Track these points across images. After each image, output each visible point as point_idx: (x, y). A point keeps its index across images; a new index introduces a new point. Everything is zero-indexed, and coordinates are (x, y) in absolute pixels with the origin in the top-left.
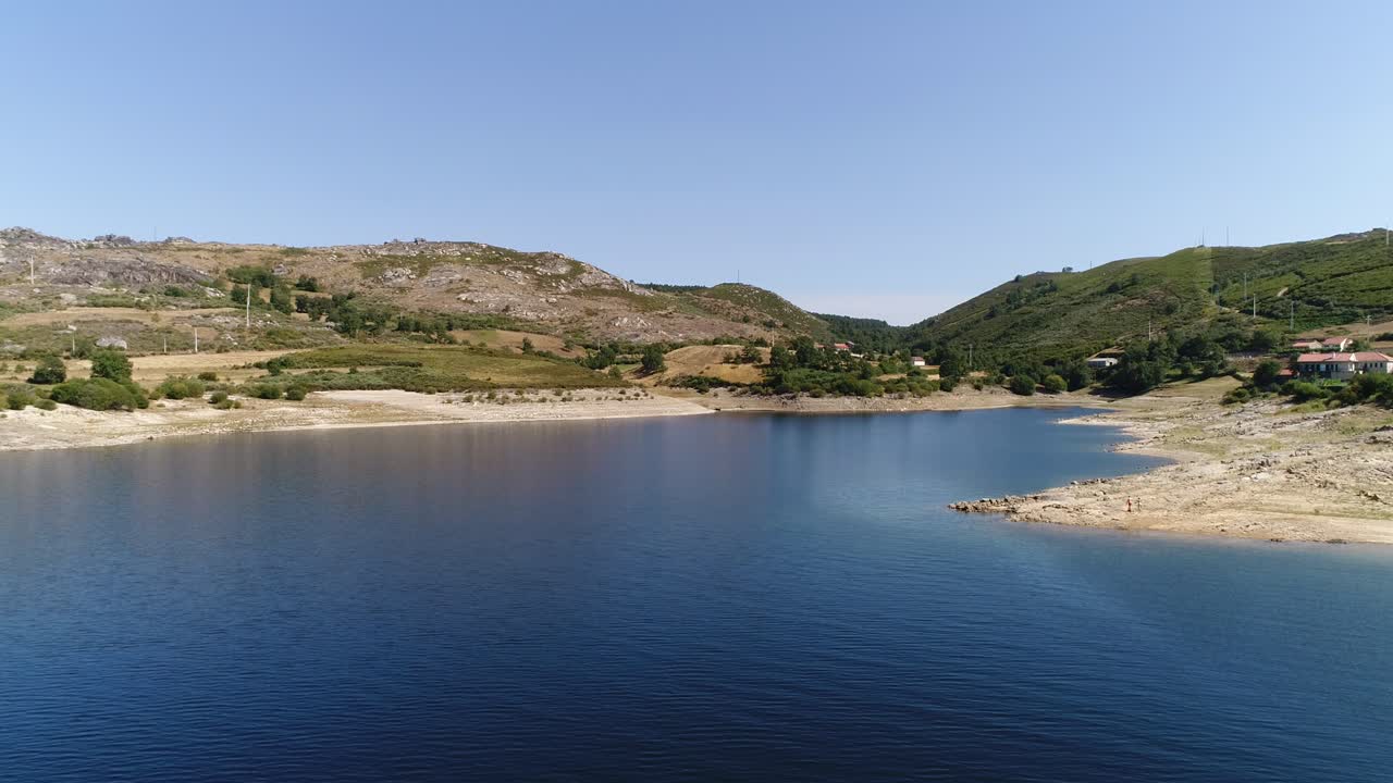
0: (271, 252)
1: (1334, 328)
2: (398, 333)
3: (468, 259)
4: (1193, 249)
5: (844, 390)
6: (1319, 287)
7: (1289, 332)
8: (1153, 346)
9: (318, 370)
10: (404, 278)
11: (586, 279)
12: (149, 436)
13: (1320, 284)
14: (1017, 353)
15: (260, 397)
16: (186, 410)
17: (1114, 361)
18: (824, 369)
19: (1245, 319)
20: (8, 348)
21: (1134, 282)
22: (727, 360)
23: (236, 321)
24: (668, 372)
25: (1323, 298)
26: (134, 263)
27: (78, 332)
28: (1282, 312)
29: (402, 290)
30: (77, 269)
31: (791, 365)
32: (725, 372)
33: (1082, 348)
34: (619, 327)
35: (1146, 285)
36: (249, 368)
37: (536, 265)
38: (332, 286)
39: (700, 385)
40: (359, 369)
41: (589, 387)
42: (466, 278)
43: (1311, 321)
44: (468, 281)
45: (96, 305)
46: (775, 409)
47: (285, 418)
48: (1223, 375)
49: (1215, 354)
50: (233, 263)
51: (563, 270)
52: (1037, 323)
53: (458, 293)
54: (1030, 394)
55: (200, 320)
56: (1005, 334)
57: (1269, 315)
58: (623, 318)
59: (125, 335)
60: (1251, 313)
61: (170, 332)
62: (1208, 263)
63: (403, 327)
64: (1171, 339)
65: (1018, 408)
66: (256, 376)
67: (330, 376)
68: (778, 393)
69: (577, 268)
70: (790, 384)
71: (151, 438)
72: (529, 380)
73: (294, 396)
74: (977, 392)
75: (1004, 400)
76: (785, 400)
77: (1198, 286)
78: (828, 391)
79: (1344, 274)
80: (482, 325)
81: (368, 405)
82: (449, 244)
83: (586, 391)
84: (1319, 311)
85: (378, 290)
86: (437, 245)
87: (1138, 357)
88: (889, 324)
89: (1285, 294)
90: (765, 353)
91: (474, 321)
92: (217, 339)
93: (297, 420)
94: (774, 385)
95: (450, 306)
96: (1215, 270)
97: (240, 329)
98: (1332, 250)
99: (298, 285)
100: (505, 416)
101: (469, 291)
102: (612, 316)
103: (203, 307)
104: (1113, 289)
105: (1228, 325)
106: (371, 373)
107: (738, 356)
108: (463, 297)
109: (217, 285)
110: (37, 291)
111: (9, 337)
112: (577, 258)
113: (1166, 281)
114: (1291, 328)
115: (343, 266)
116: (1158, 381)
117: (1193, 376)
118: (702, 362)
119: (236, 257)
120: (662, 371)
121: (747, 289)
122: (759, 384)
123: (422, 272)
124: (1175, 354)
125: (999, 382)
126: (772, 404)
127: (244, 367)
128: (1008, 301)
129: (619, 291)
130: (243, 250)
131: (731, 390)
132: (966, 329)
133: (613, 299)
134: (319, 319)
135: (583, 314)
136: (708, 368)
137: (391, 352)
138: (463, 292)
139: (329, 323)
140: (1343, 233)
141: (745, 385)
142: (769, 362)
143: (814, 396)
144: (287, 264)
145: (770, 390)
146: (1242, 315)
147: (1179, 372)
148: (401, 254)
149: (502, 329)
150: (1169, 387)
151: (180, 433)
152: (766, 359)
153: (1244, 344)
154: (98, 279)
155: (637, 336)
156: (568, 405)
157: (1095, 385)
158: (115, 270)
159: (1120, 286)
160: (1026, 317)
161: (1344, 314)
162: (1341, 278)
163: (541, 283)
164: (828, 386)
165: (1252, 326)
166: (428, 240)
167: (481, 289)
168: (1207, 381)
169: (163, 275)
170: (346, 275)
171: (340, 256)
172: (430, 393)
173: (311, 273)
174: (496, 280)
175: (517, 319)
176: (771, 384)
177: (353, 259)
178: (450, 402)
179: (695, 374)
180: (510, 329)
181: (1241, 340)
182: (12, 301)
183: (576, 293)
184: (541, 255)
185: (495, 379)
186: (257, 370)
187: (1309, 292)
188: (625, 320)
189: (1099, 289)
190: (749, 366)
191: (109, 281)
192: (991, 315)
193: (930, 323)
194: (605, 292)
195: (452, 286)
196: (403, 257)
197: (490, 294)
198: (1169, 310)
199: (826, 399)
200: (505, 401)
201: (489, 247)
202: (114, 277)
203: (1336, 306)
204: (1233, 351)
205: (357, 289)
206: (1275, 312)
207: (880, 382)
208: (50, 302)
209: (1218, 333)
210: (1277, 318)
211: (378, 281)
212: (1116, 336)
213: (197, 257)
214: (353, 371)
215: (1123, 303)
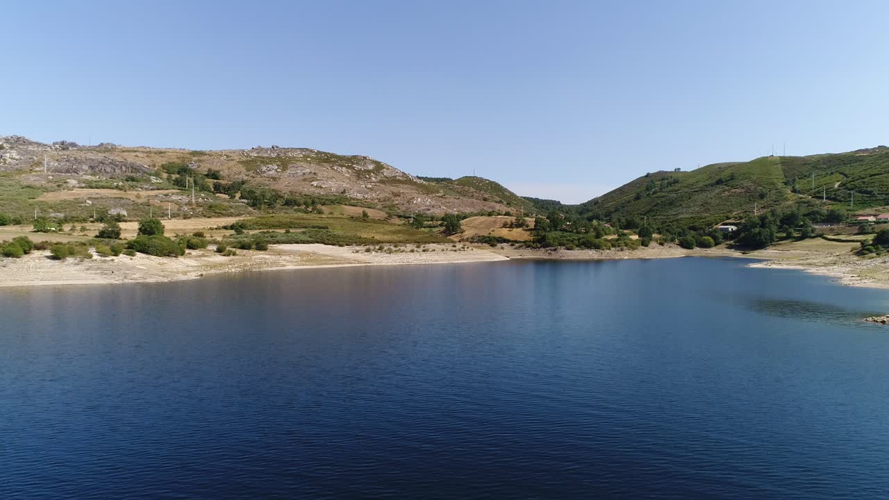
0: (183, 153)
1: (880, 208)
2: (286, 207)
3: (309, 159)
4: (767, 157)
5: (587, 245)
6: (864, 182)
7: (850, 210)
8: (763, 219)
9: (266, 231)
10: (273, 171)
11: (386, 173)
12: (200, 274)
13: (864, 180)
14: (665, 222)
15: (240, 248)
16: (206, 256)
17: (734, 228)
18: (570, 232)
19: (818, 202)
20: (52, 215)
21: (732, 178)
22: (505, 226)
23: (185, 199)
24: (466, 233)
25: (869, 189)
26: (104, 160)
27: (93, 205)
28: (843, 197)
29: (274, 179)
30: (68, 164)
31: (548, 229)
32: (505, 233)
33: (711, 219)
34: (416, 204)
35: (742, 180)
36: (219, 229)
37: (353, 163)
38: (229, 176)
39: (492, 241)
40: (291, 231)
41: (433, 243)
42: (313, 172)
43: (863, 203)
44: (315, 174)
45: (91, 188)
46: (545, 257)
47: (267, 261)
48: (814, 237)
49: (804, 224)
50: (161, 161)
51: (371, 167)
52: (672, 204)
53: (311, 182)
54: (692, 248)
55: (162, 198)
56: (651, 210)
57: (834, 199)
58: (417, 198)
59: (122, 206)
60: (822, 198)
61: (149, 206)
62: (779, 166)
63: (288, 203)
64: (773, 214)
65: (688, 257)
66: (228, 234)
67: (274, 234)
68: (544, 247)
69: (379, 167)
70: (551, 241)
71: (202, 275)
72: (396, 238)
73: (261, 247)
74: (662, 247)
75: (679, 252)
76: (550, 251)
77: (775, 180)
78: (577, 246)
79: (878, 174)
80: (332, 202)
81: (308, 254)
82: (293, 150)
83: (432, 246)
84: (867, 197)
85: (258, 179)
86: (287, 150)
87: (754, 225)
88: (562, 203)
89: (839, 186)
90: (531, 221)
91: (326, 200)
92: (179, 210)
93: (274, 263)
94: (540, 241)
95: (307, 189)
96: (784, 171)
97: (189, 204)
98: (860, 158)
99: (207, 175)
100: (395, 261)
101: (317, 180)
102: (411, 197)
103: (158, 189)
104: (719, 182)
105: (809, 205)
106: (299, 233)
107: (512, 223)
108: (315, 183)
109: (157, 175)
110: (51, 178)
111: (51, 208)
112: (378, 159)
113: (754, 178)
114: (851, 208)
115: (231, 163)
116: (772, 240)
117: (794, 237)
118: (488, 227)
119: (162, 157)
120: (462, 233)
121: (481, 180)
122: (530, 242)
123: (285, 168)
124: (779, 223)
125: (672, 240)
126: (541, 254)
127: (216, 229)
128: (647, 189)
129: (407, 181)
130: (165, 152)
131: (512, 245)
132: (623, 207)
133: (406, 186)
134: (234, 197)
135: (391, 195)
136: (493, 231)
137: (303, 219)
138: (313, 181)
139: (242, 200)
140: (863, 148)
141: (520, 242)
142: (533, 227)
143: (568, 249)
144: (195, 162)
145: (539, 245)
146: (815, 199)
147: (784, 235)
148: (266, 155)
149: (346, 205)
150: (779, 244)
151: (213, 271)
152: (532, 225)
153: (823, 218)
154: (83, 170)
155: (429, 210)
156: (428, 254)
157: (728, 242)
158: (92, 165)
159: (724, 180)
160: (663, 199)
161: (884, 199)
162: (877, 177)
163: (359, 175)
164: (576, 242)
165: (826, 207)
166: (280, 147)
167: (324, 179)
168: (804, 241)
169: (123, 167)
170: (235, 169)
171: (228, 156)
172: (341, 246)
173: (215, 168)
174: (332, 173)
175: (351, 198)
176: (539, 241)
177: (237, 158)
178: (357, 252)
179: (486, 234)
180: (350, 205)
181: (820, 215)
182: (37, 184)
183: (382, 182)
184: (355, 157)
185: (377, 237)
186: (224, 231)
187: (858, 185)
188: (419, 199)
189: (709, 182)
190: (520, 230)
191: (89, 171)
192: (637, 198)
193: (595, 202)
194: (399, 181)
195: (306, 177)
196: (267, 157)
197: (333, 182)
198: (762, 196)
199: (576, 251)
200: (390, 252)
201: (318, 151)
202: (92, 169)
203: (878, 194)
204: (815, 221)
205: (245, 178)
206: (838, 198)
207: (606, 240)
208: (62, 185)
209: (804, 210)
210: (840, 201)
211: (258, 173)
212: (730, 211)
213: (136, 156)
214: (288, 232)
215: (728, 191)
